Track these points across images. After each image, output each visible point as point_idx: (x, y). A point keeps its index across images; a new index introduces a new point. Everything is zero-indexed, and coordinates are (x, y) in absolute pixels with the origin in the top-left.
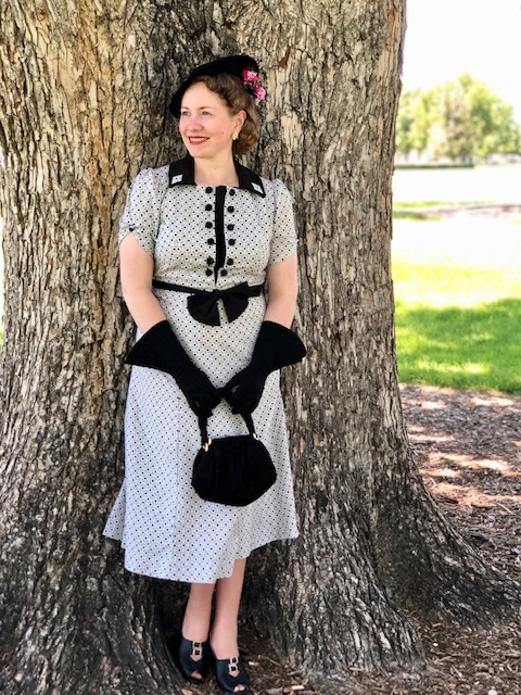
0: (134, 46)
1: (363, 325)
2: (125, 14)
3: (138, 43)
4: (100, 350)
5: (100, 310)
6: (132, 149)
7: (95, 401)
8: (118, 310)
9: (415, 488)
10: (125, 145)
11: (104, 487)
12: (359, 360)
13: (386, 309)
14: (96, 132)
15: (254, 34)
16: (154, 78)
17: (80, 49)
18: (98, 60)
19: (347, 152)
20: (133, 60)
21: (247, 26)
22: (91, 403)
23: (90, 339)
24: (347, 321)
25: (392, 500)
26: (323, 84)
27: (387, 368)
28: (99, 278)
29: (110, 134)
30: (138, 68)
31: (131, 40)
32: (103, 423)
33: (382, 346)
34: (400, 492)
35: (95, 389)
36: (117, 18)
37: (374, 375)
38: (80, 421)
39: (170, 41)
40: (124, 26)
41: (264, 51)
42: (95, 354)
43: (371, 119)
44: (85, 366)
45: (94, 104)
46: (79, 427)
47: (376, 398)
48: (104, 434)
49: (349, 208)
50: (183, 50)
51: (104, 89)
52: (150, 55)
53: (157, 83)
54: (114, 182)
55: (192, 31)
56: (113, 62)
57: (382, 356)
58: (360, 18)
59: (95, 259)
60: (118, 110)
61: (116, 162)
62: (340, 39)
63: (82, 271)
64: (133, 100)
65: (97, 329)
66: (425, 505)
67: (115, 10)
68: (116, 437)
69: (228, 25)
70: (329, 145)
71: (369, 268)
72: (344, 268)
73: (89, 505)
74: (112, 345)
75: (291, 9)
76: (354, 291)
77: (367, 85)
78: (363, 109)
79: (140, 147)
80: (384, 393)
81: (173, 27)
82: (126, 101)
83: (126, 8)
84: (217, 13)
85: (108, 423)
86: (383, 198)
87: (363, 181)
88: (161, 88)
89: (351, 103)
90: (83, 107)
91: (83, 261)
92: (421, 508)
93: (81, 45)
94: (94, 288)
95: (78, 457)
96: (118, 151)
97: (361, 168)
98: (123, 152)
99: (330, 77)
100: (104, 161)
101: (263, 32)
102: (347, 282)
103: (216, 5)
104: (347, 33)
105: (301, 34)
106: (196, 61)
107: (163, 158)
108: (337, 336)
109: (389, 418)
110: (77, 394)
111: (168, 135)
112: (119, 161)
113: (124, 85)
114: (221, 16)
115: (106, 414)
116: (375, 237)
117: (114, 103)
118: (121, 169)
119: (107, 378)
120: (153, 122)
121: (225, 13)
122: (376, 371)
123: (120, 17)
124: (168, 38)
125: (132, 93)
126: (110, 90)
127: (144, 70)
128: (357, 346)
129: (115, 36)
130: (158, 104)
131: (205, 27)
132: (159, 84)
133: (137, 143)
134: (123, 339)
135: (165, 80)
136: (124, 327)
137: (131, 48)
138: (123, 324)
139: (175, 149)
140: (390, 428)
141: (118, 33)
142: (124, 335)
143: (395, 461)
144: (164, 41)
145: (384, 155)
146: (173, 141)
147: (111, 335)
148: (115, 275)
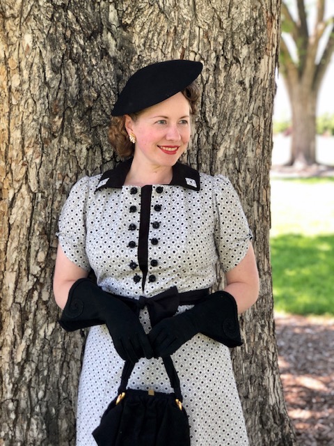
0: (30, 45)
1: (250, 312)
2: (21, 12)
3: (34, 42)
6: (30, 152)
8: (17, 315)
10: (23, 146)
12: (249, 345)
13: (268, 294)
15: (150, 36)
16: (52, 79)
19: (235, 150)
20: (30, 60)
21: (142, 28)
26: (215, 85)
27: (270, 348)
29: (7, 136)
30: (35, 68)
31: (28, 39)
33: (266, 329)
36: (13, 16)
37: (260, 358)
39: (68, 41)
40: (20, 25)
41: (160, 53)
43: (255, 119)
47: (262, 378)
50: (80, 51)
52: (47, 55)
53: (55, 84)
54: (11, 185)
55: (90, 32)
56: (9, 61)
57: (265, 339)
58: (246, 23)
60: (15, 111)
61: (13, 164)
62: (230, 42)
64: (30, 101)
67: (11, 8)
69: (124, 26)
70: (221, 144)
74: (11, 353)
75: (185, 12)
77: (251, 86)
78: (248, 108)
79: (39, 149)
80: (268, 373)
81: (70, 27)
82: (23, 103)
83: (22, 6)
84: (112, 15)
85: (7, 434)
86: (264, 191)
88: (59, 88)
89: (239, 103)
96: (15, 154)
97: (247, 164)
98: (21, 154)
99: (221, 79)
101: (159, 34)
103: (112, 7)
104: (236, 37)
105: (195, 37)
106: (94, 62)
107: (62, 160)
109: (273, 396)
111: (66, 136)
112: (17, 163)
113: (20, 85)
114: (117, 18)
115: (5, 424)
116: (259, 228)
117: (10, 104)
118: (19, 172)
119: (6, 387)
120: (52, 123)
121: (121, 15)
122: (261, 353)
123: (16, 15)
124: (65, 38)
125: (29, 94)
126: (6, 90)
127: (41, 70)
128: (246, 333)
129: (11, 34)
130: (57, 105)
131: (102, 29)
132: (57, 85)
133: (36, 145)
134: (23, 345)
135: (63, 81)
136: (23, 334)
137: (28, 47)
138: (23, 330)
139: (74, 151)
140: (274, 405)
141: (14, 31)
142: (24, 342)
143: (280, 436)
144: (61, 41)
145: (265, 152)
146: (72, 143)
147: (9, 343)
148: (14, 280)
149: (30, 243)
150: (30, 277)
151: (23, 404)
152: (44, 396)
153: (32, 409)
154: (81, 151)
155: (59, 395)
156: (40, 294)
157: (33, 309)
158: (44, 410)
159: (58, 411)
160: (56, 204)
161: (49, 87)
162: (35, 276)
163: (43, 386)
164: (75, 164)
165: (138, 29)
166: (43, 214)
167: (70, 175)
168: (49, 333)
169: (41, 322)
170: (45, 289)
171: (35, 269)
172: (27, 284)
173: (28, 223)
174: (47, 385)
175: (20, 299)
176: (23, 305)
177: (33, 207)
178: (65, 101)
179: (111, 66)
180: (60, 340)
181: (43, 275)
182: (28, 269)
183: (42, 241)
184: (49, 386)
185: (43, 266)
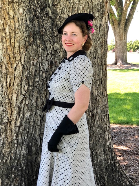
0: (22, 12)
1: (100, 110)
3: (23, 11)
4: (11, 124)
5: (10, 109)
6: (22, 50)
7: (9, 144)
8: (17, 109)
9: (118, 166)
10: (19, 48)
11: (13, 176)
12: (100, 122)
13: (106, 104)
14: (8, 44)
15: (63, 9)
16: (30, 24)
17: (3, 13)
18: (9, 17)
19: (94, 50)
20: (22, 17)
21: (61, 6)
22: (7, 144)
23: (7, 121)
24: (96, 110)
25: (111, 171)
27: (107, 124)
28: (10, 98)
29: (14, 45)
30: (24, 20)
31: (21, 10)
32: (12, 152)
33: (106, 117)
34: (113, 168)
35: (9, 139)
37: (103, 128)
38: (3, 151)
39: (35, 11)
40: (18, 5)
41: (67, 15)
42: (8, 126)
43: (101, 39)
44: (5, 131)
45: (8, 34)
46: (3, 154)
47: (104, 135)
48: (13, 156)
49: (95, 70)
50: (39, 14)
51: (11, 28)
52: (28, 16)
53: (30, 26)
54: (15, 62)
55: (42, 8)
56: (15, 18)
57: (105, 121)
58: (97, 4)
59: (8, 91)
60: (17, 36)
61: (16, 55)
62: (92, 11)
63: (3, 95)
64: (22, 32)
65: (9, 116)
66: (121, 171)
68: (17, 157)
69: (54, 5)
71: (101, 90)
72: (94, 91)
73: (8, 184)
74: (15, 123)
76: (97, 99)
77: (99, 27)
79: (25, 49)
80: (107, 133)
81: (35, 6)
82: (19, 33)
84: (50, 1)
85: (14, 152)
86: (105, 66)
87: (99, 60)
88: (32, 28)
89: (95, 33)
90: (4, 35)
91: (4, 92)
92: (120, 173)
93: (3, 12)
94: (8, 101)
95: (3, 165)
96: (17, 51)
97: (98, 56)
98: (19, 51)
100: (12, 55)
101: (67, 8)
102: (95, 96)
104: (94, 9)
105: (79, 9)
106: (44, 18)
107: (33, 53)
108: (93, 115)
109: (108, 142)
110: (2, 141)
111: (34, 45)
112: (17, 55)
113: (19, 27)
114: (51, 2)
115: (13, 148)
116: (103, 80)
117: (15, 33)
118: (18, 57)
119: (13, 135)
120: (29, 40)
121: (53, 1)
122: (104, 126)
123: (17, 2)
124: (34, 9)
125: (22, 30)
126: (14, 28)
127: (26, 21)
128: (99, 118)
129: (15, 8)
130: (31, 34)
131: (46, 6)
132: (31, 26)
133: (24, 48)
134: (19, 120)
135: (33, 25)
136: (19, 116)
137: (21, 13)
138: (19, 114)
139: (37, 50)
140: (109, 145)
141: (16, 7)
142: (20, 119)
143: (111, 157)
144: (33, 11)
145: (105, 51)
146: (36, 47)
147: (14, 119)
148: (16, 96)
149: (22, 83)
150: (22, 96)
151: (20, 141)
152: (27, 138)
153: (23, 143)
154: (40, 50)
155: (32, 138)
156: (25, 101)
157: (23, 107)
158: (27, 143)
159: (32, 144)
160: (31, 69)
161: (29, 27)
162: (23, 95)
163: (27, 135)
164: (37, 55)
165: (59, 6)
166: (26, 72)
167: (36, 59)
168: (28, 116)
169: (26, 111)
170: (27, 100)
171: (24, 93)
172: (20, 98)
173: (21, 76)
174: (28, 134)
175: (18, 103)
176: (19, 106)
177: (23, 70)
178: (34, 32)
179: (50, 20)
180: (32, 118)
181: (26, 95)
182: (21, 93)
183: (26, 82)
184: (29, 135)
185: (26, 91)
